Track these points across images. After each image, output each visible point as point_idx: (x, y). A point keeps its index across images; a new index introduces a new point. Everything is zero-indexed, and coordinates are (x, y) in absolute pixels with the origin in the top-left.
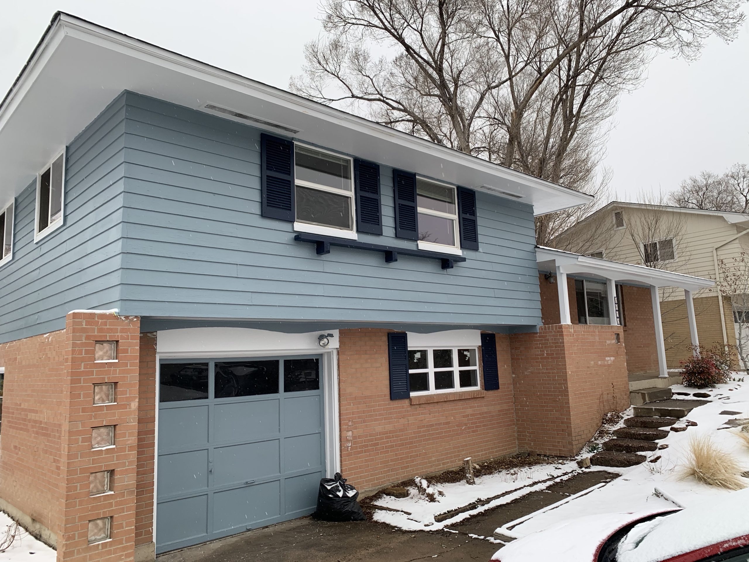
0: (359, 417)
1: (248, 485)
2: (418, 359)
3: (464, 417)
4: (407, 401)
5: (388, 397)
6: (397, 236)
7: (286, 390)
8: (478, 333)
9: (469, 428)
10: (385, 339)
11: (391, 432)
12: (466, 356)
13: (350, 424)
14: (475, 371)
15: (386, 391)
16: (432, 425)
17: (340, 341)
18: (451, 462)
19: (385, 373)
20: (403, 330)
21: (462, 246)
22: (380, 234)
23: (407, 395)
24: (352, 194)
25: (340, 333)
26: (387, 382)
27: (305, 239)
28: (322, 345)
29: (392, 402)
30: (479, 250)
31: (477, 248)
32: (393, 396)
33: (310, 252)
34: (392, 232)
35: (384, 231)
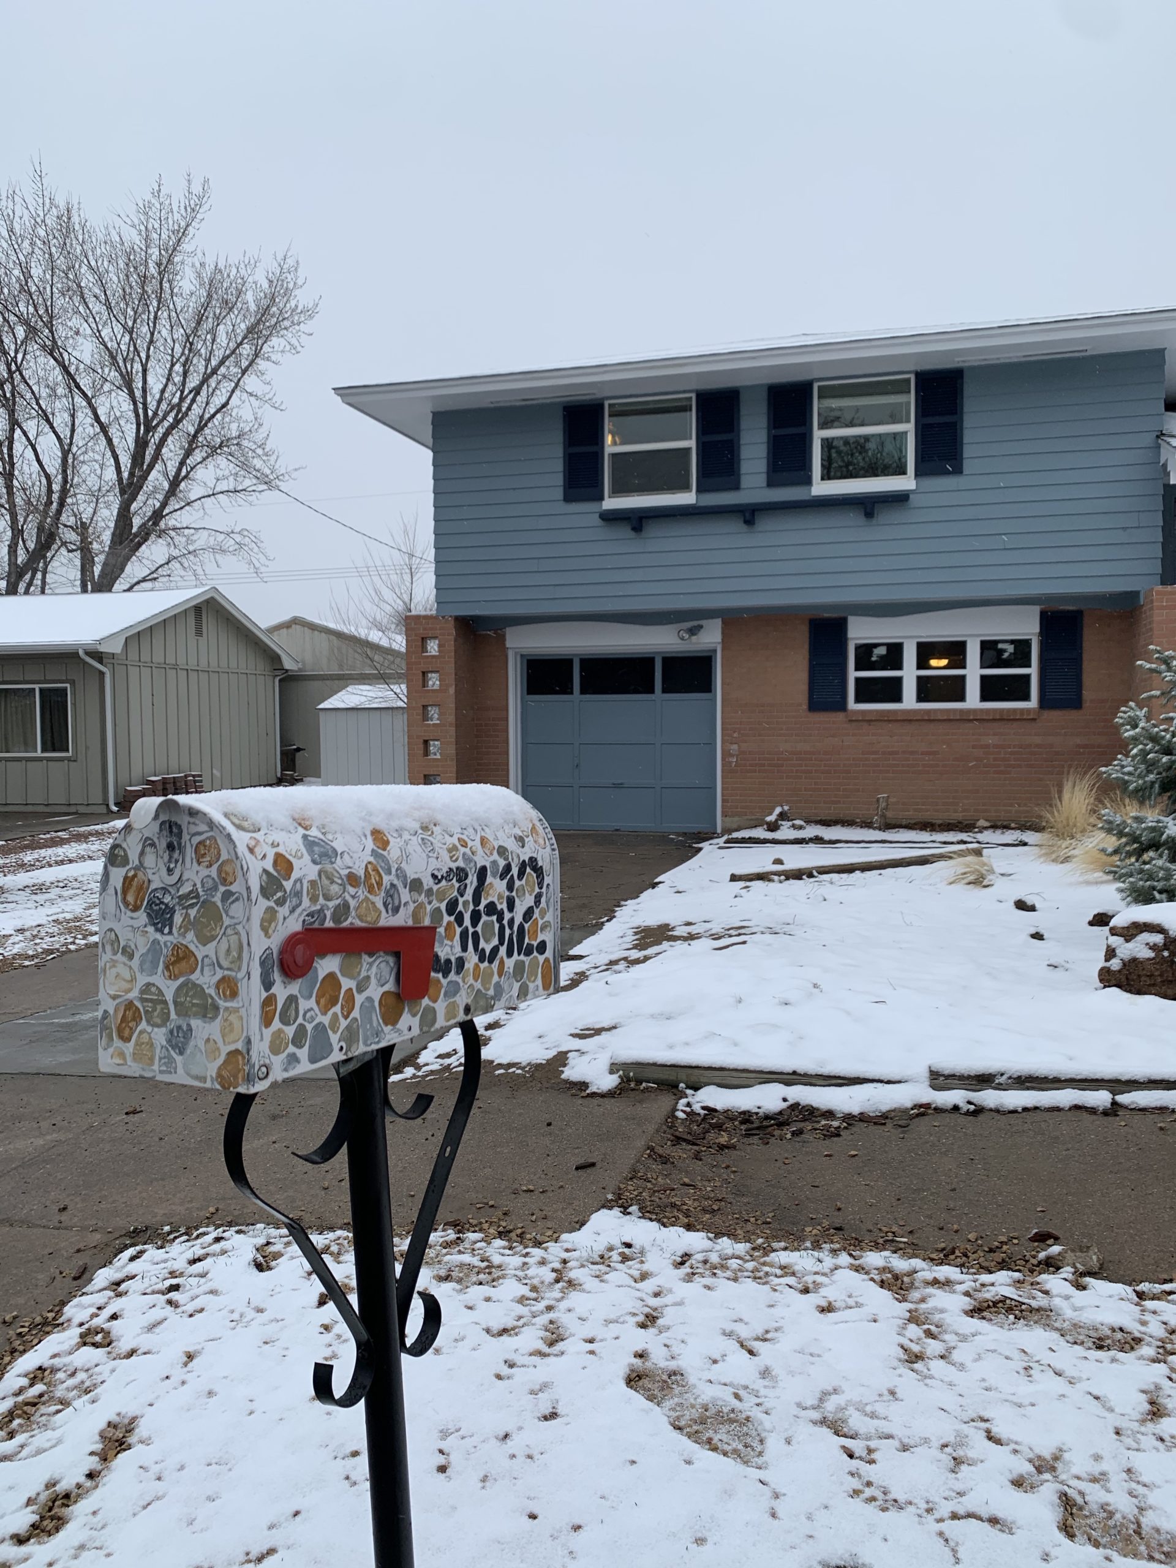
0: (751, 729)
1: (616, 786)
2: (881, 657)
4: (840, 716)
5: (805, 707)
7: (664, 691)
8: (1035, 611)
9: (987, 766)
10: (805, 629)
11: (808, 752)
12: (1004, 651)
13: (735, 735)
14: (1027, 678)
15: (803, 698)
17: (723, 633)
19: (804, 676)
20: (842, 615)
21: (918, 474)
22: (736, 487)
23: (842, 706)
24: (691, 443)
25: (723, 622)
26: (804, 687)
27: (612, 518)
28: (682, 639)
29: (810, 714)
30: (964, 473)
31: (958, 470)
32: (815, 705)
33: (624, 531)
34: (762, 480)
35: (745, 481)
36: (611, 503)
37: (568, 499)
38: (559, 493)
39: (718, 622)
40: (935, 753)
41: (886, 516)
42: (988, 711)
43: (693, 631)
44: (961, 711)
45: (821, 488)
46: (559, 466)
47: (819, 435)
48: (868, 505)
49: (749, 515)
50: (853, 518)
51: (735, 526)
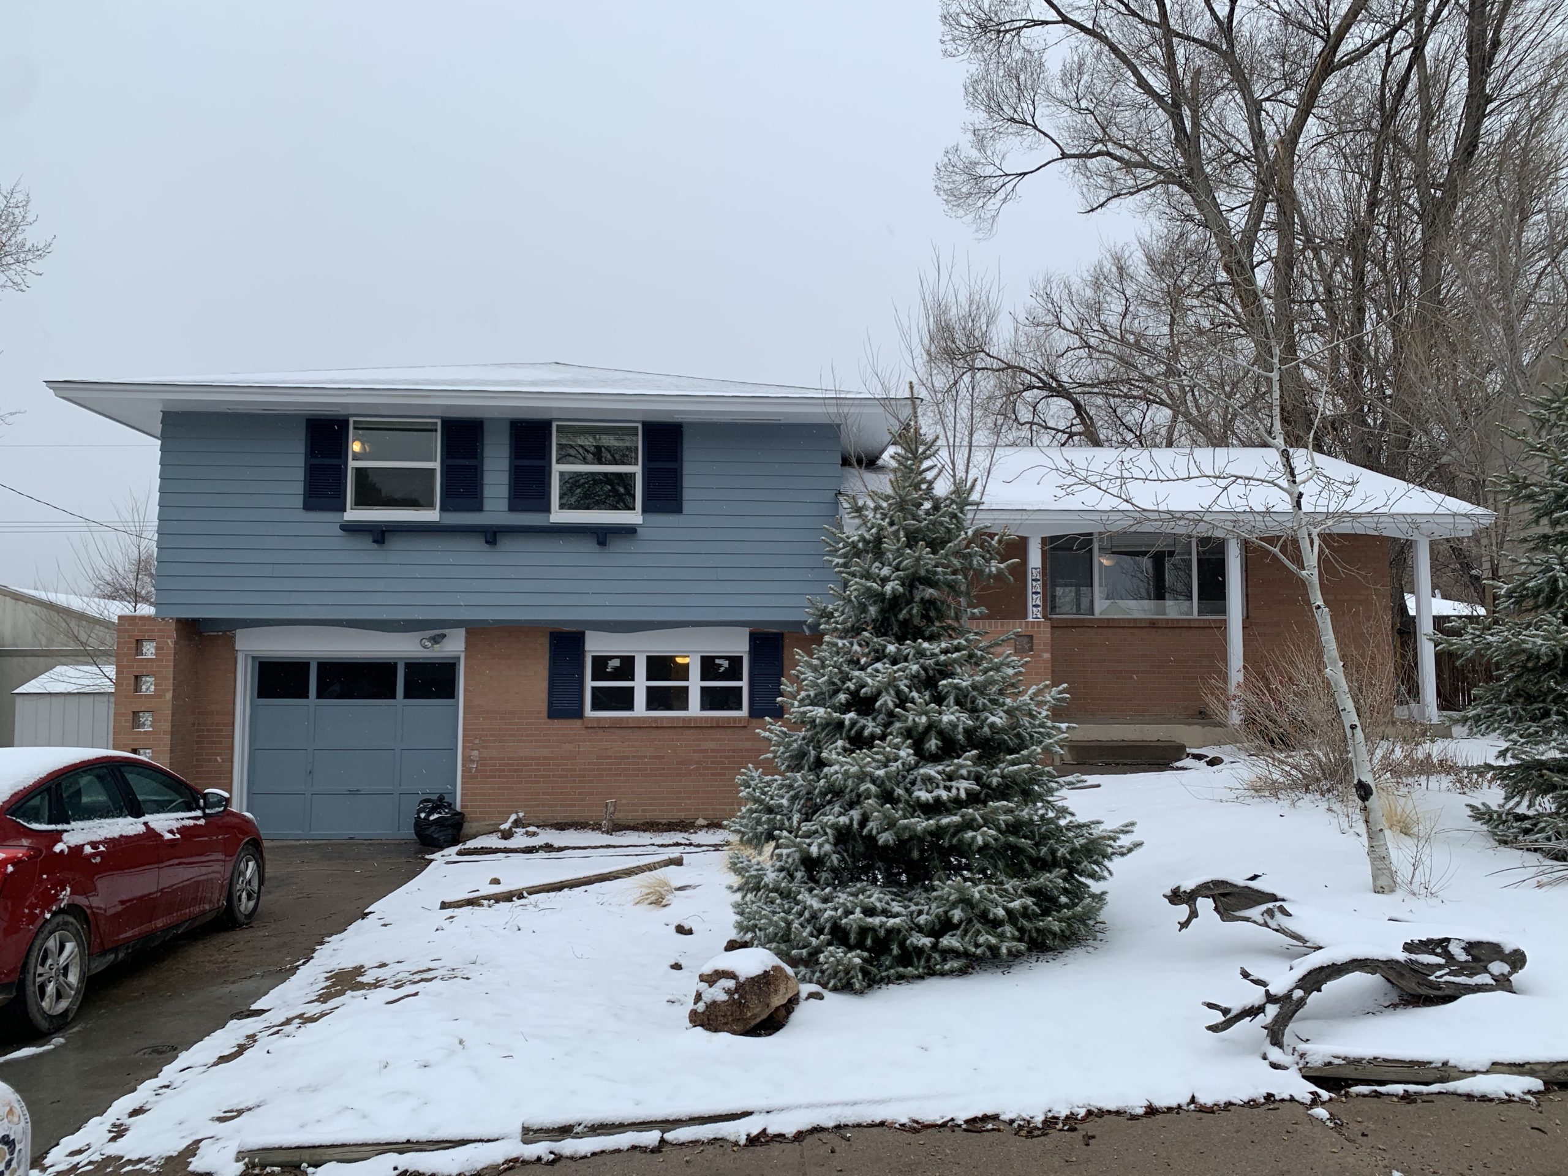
0: (492, 735)
1: (352, 793)
2: (616, 669)
3: (694, 751)
4: (577, 723)
5: (545, 714)
6: (512, 508)
7: (406, 696)
8: (746, 631)
9: (705, 768)
10: (545, 641)
11: (545, 758)
12: (720, 666)
13: (477, 741)
14: (740, 689)
15: (543, 706)
16: (627, 757)
17: (466, 642)
18: (661, 811)
19: (544, 685)
20: (580, 629)
21: (645, 510)
22: (479, 508)
23: (579, 714)
24: (436, 465)
25: (467, 632)
26: (544, 695)
27: (353, 529)
28: (425, 647)
29: (550, 721)
30: (685, 512)
31: (678, 510)
32: (554, 713)
33: (365, 543)
34: (504, 504)
35: (488, 504)
36: (353, 514)
37: (308, 507)
38: (299, 502)
39: (462, 632)
40: (662, 757)
41: (617, 545)
42: (706, 719)
43: (436, 640)
44: (684, 719)
45: (559, 516)
46: (300, 475)
47: (557, 468)
48: (602, 535)
49: (492, 535)
50: (588, 546)
51: (478, 544)
